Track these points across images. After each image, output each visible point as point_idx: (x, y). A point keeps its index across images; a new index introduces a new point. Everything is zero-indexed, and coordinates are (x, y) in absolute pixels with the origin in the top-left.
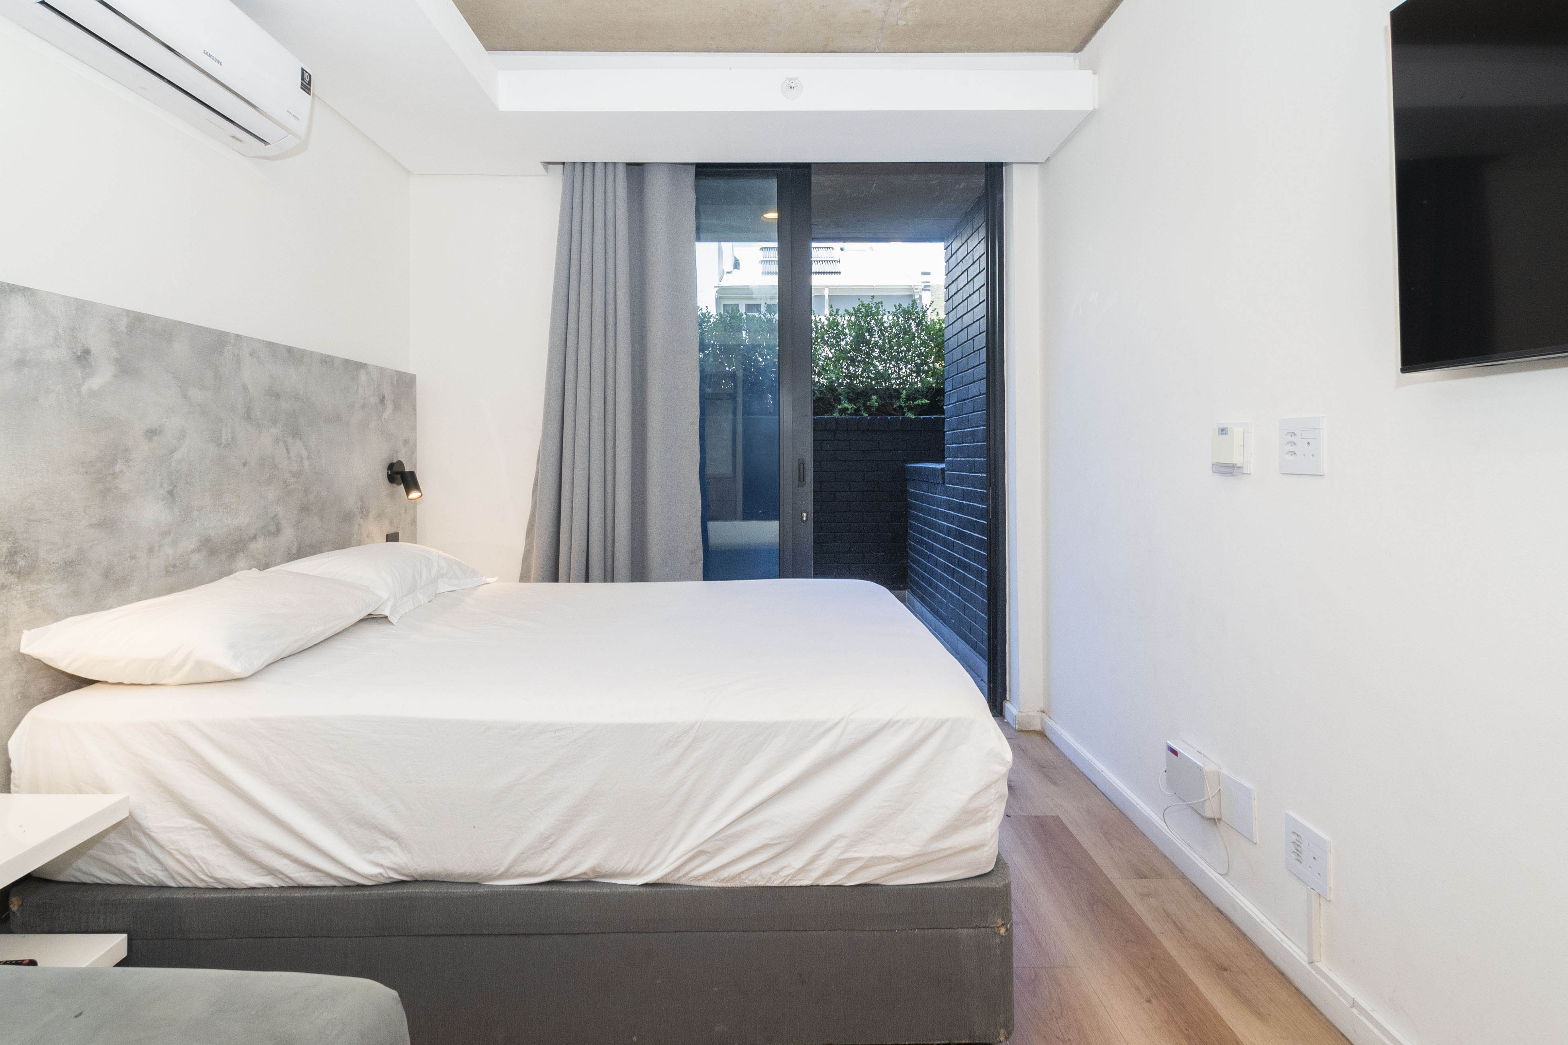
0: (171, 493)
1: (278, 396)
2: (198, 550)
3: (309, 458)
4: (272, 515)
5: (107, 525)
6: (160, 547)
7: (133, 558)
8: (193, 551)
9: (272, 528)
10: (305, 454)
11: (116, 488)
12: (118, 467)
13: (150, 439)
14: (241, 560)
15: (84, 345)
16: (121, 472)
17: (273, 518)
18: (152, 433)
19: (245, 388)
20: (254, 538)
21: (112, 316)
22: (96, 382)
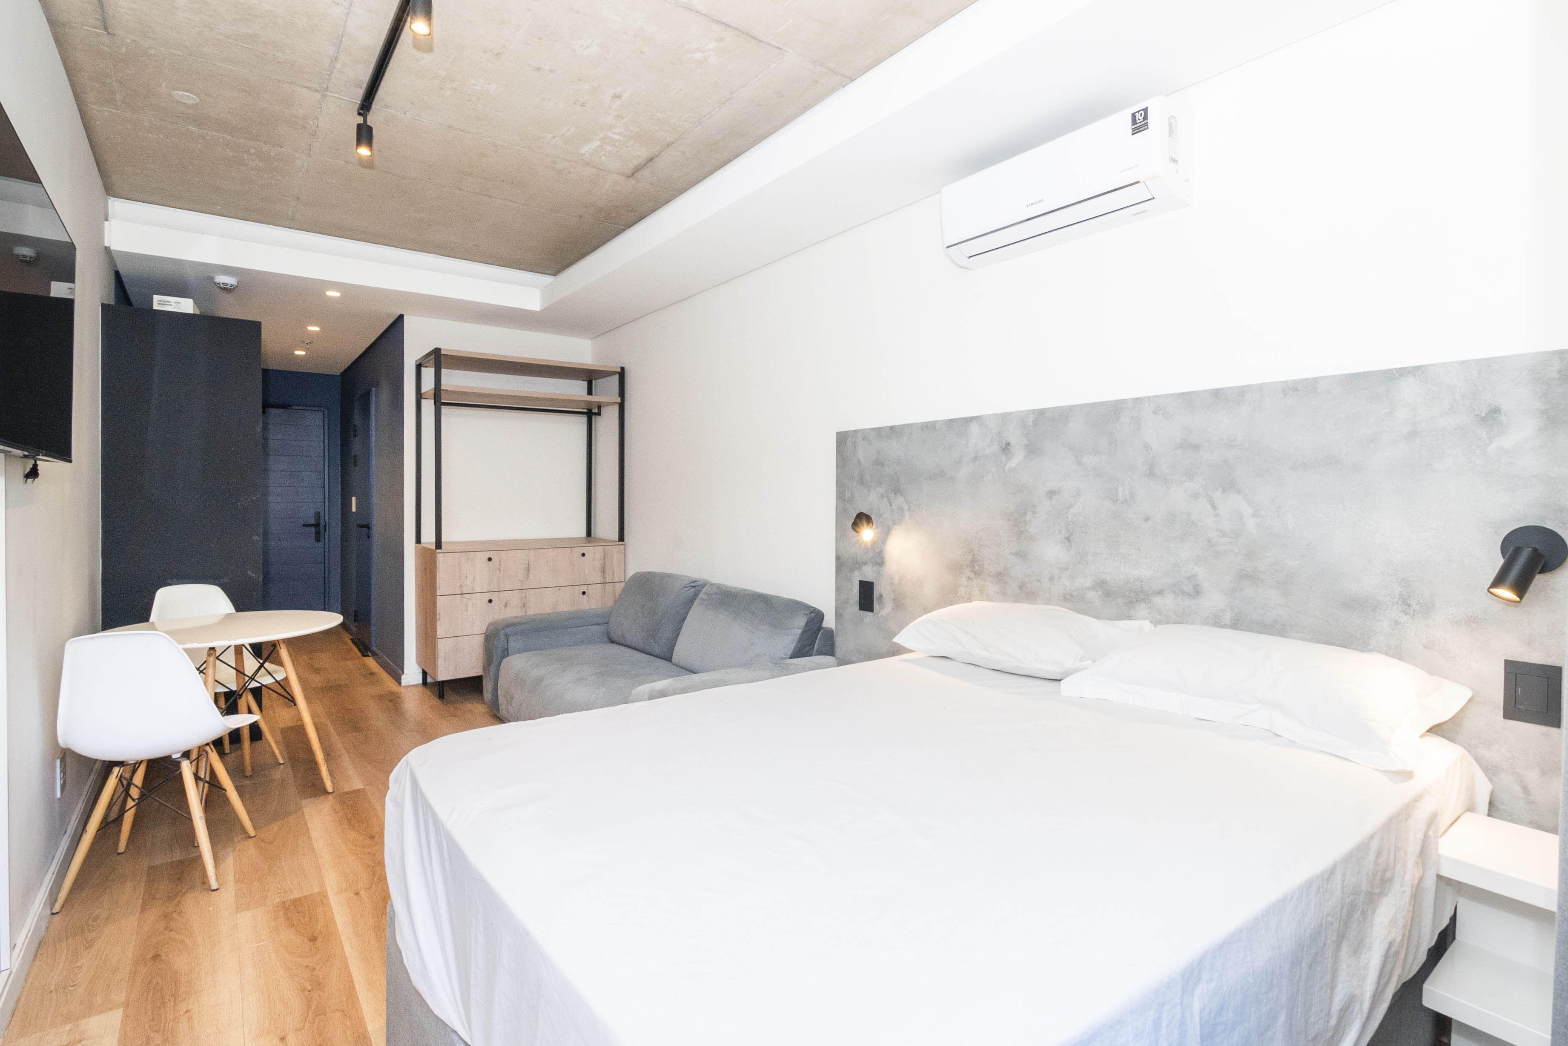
0: (1068, 539)
1: (1196, 448)
2: (1094, 588)
3: (1254, 515)
4: (1188, 575)
5: (1021, 555)
6: (1059, 578)
7: (1039, 581)
8: (1089, 589)
9: (1189, 588)
10: (1247, 510)
11: (1027, 531)
12: (1028, 518)
13: (1051, 498)
14: (1142, 609)
15: (1006, 440)
16: (1030, 520)
17: (1189, 578)
18: (1051, 494)
19: (1147, 447)
20: (1160, 592)
21: (1021, 418)
22: (1013, 463)
